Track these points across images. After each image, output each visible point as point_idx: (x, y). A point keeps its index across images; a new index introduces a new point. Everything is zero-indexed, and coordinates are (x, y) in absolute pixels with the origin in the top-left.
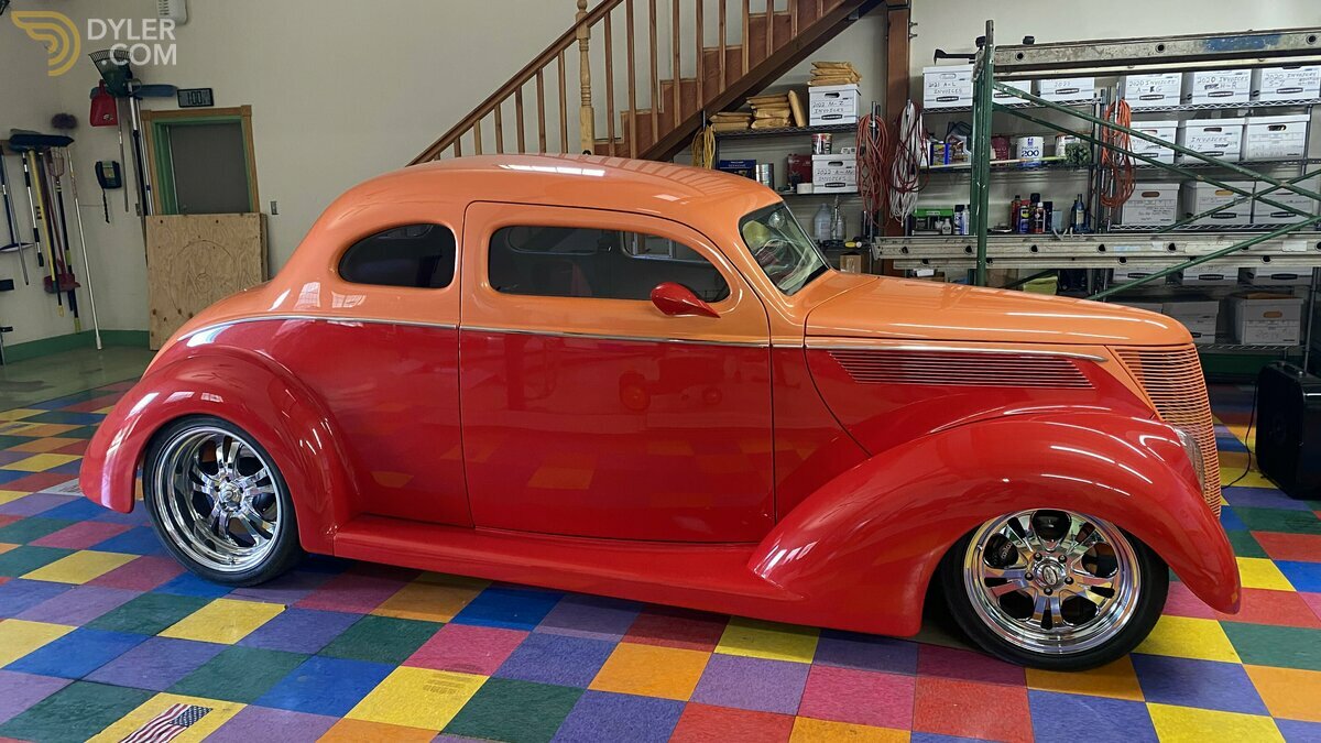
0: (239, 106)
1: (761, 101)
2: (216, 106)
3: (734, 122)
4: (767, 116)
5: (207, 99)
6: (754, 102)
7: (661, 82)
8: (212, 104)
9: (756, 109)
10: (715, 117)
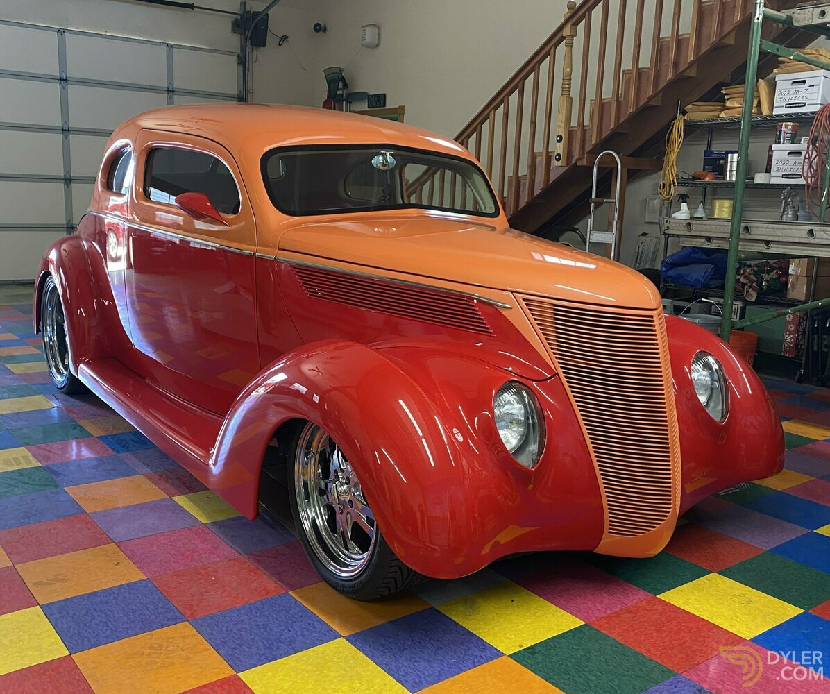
0: (397, 107)
1: (733, 91)
2: (387, 107)
3: (703, 113)
4: (736, 105)
5: (382, 102)
6: (728, 91)
7: (624, 71)
8: (385, 106)
9: (728, 99)
10: (690, 106)
